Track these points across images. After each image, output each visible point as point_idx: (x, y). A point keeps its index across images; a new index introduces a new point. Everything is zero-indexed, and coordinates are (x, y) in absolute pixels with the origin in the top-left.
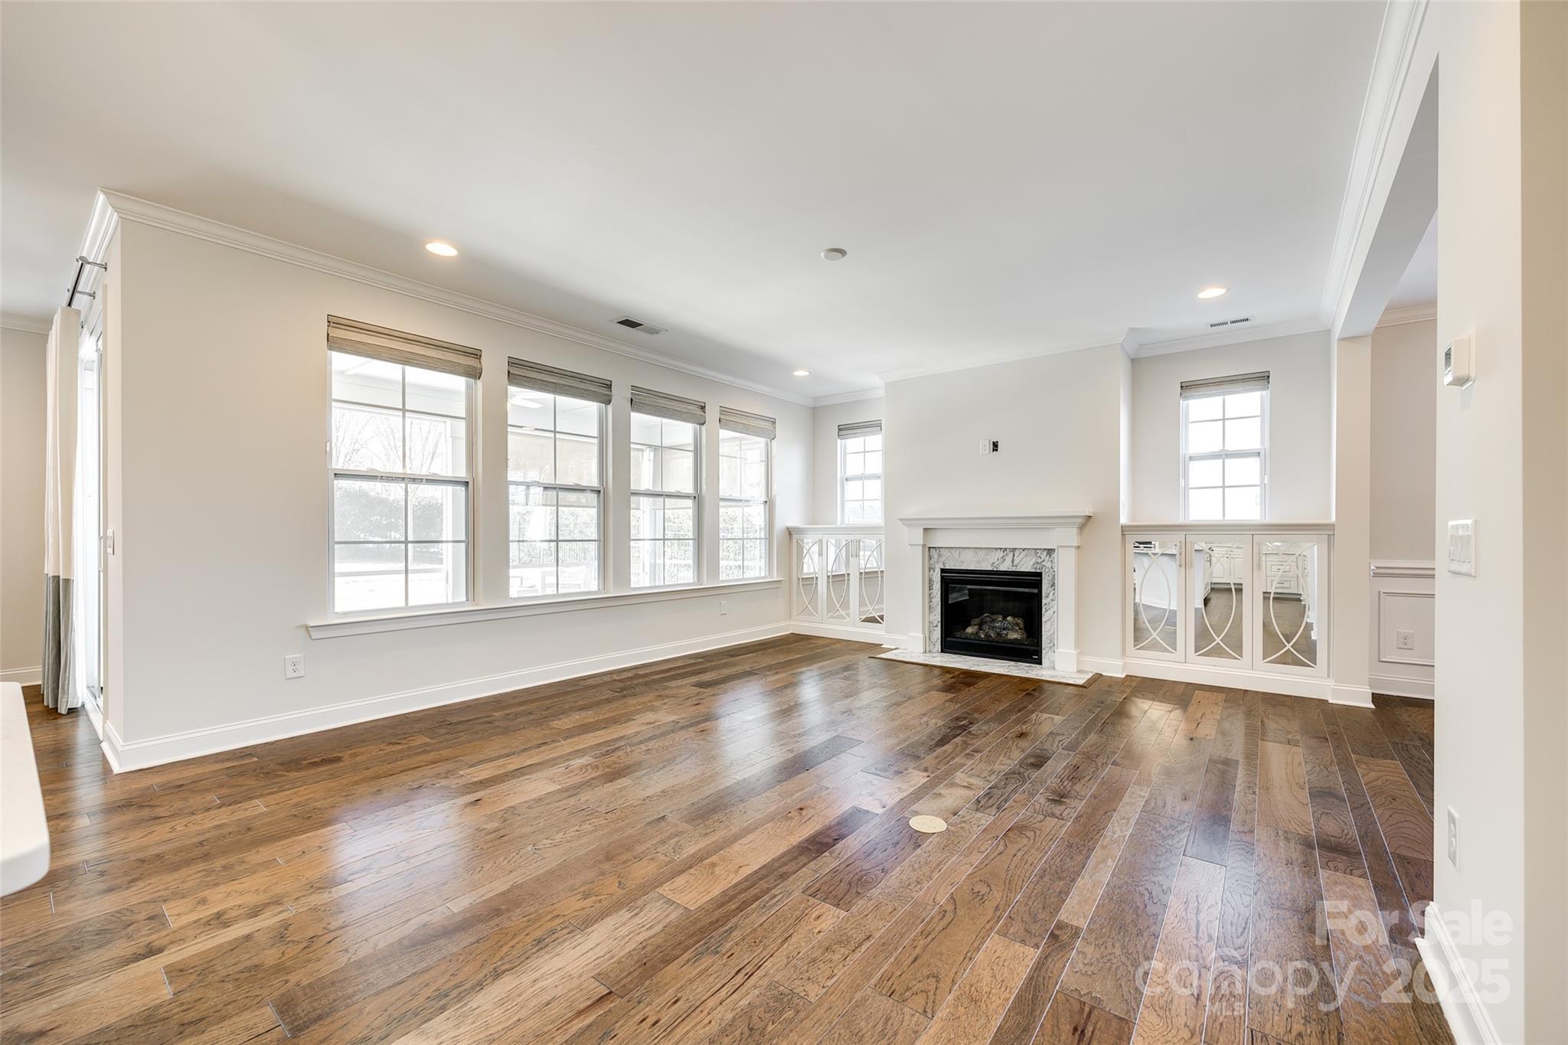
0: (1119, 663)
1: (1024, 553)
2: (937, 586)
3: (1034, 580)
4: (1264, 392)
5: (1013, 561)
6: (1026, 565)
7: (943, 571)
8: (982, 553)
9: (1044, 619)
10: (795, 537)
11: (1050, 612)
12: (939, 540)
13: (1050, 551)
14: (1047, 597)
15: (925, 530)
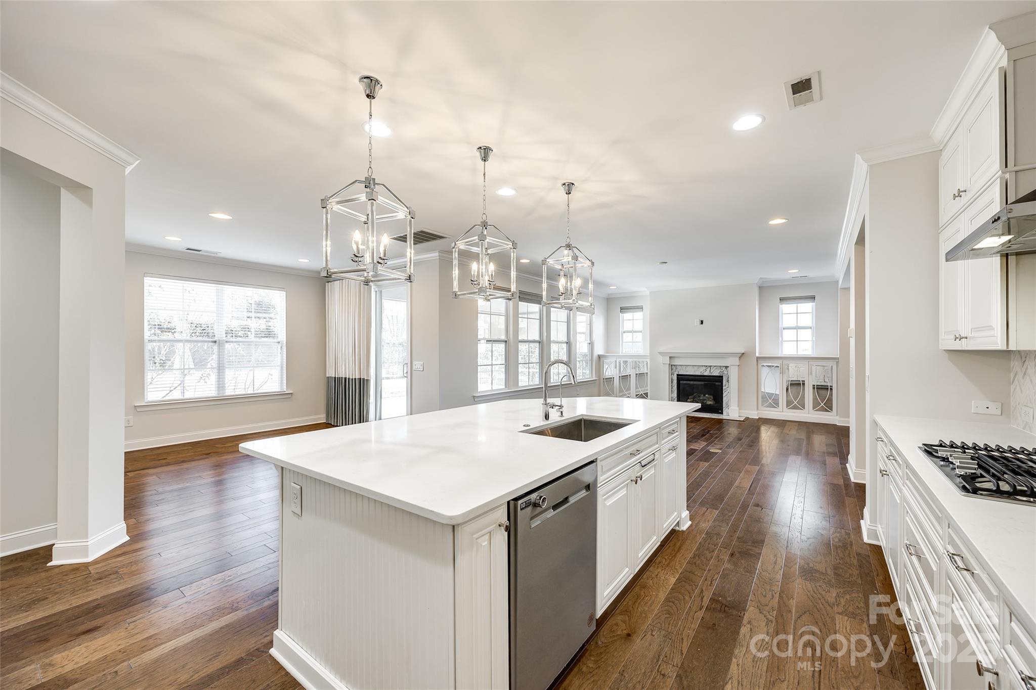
0: (756, 412)
1: (715, 368)
2: (675, 382)
3: (720, 379)
4: (813, 303)
5: (710, 371)
6: (716, 373)
7: (677, 375)
8: (696, 368)
9: (724, 395)
10: (601, 359)
11: (727, 392)
12: (677, 362)
13: (726, 367)
14: (725, 386)
15: (670, 357)
